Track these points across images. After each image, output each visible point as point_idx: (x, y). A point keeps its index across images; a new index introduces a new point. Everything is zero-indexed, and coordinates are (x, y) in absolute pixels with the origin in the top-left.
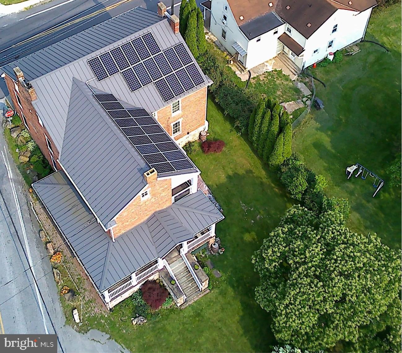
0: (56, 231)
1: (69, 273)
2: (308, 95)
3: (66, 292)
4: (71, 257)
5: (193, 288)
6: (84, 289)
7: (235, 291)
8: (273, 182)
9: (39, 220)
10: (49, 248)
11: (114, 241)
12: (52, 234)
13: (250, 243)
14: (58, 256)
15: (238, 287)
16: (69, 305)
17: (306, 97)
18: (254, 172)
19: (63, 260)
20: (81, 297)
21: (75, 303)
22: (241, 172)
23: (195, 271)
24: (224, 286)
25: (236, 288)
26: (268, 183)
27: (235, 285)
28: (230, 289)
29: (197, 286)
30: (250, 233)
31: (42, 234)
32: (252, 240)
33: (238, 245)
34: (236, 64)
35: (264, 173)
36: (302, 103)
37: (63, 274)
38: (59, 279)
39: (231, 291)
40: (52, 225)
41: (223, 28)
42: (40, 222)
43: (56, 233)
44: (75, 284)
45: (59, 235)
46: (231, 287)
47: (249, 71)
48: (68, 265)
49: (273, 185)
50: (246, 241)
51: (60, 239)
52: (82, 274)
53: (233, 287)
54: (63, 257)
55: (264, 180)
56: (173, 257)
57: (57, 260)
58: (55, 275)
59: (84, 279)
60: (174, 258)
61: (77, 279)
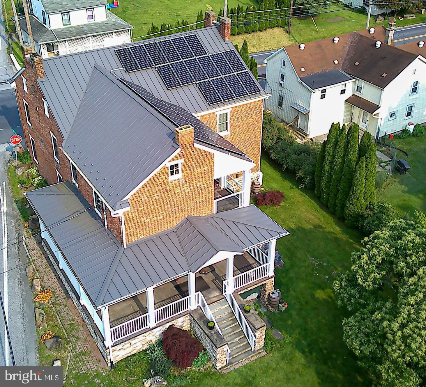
0: (50, 269)
1: (58, 317)
2: (388, 161)
3: (49, 337)
4: (64, 298)
5: (242, 345)
6: (77, 338)
7: (306, 357)
8: (351, 238)
9: (29, 256)
10: (35, 284)
11: (125, 247)
12: (43, 271)
13: (325, 301)
14: (46, 295)
15: (311, 352)
16: (49, 355)
17: (385, 162)
18: (324, 227)
19: (53, 302)
20: (70, 347)
21: (59, 354)
22: (308, 227)
23: (245, 314)
24: (288, 349)
25: (307, 354)
26: (344, 239)
27: (306, 350)
28: (298, 355)
29: (248, 342)
30: (323, 289)
31: (30, 269)
32: (328, 298)
33: (307, 303)
34: (295, 133)
35: (338, 229)
36: (381, 167)
37: (49, 317)
38: (42, 322)
39: (300, 358)
40: (46, 261)
41: (280, 92)
42: (30, 257)
43: (49, 270)
44: (64, 331)
45: (52, 273)
46: (300, 351)
47: (311, 139)
48: (58, 308)
49: (352, 241)
50: (319, 298)
51: (54, 277)
52: (77, 319)
53: (303, 352)
54: (53, 298)
55: (339, 236)
56: (212, 296)
57: (44, 299)
58: (37, 315)
59: (79, 325)
60: (214, 298)
61: (68, 324)
